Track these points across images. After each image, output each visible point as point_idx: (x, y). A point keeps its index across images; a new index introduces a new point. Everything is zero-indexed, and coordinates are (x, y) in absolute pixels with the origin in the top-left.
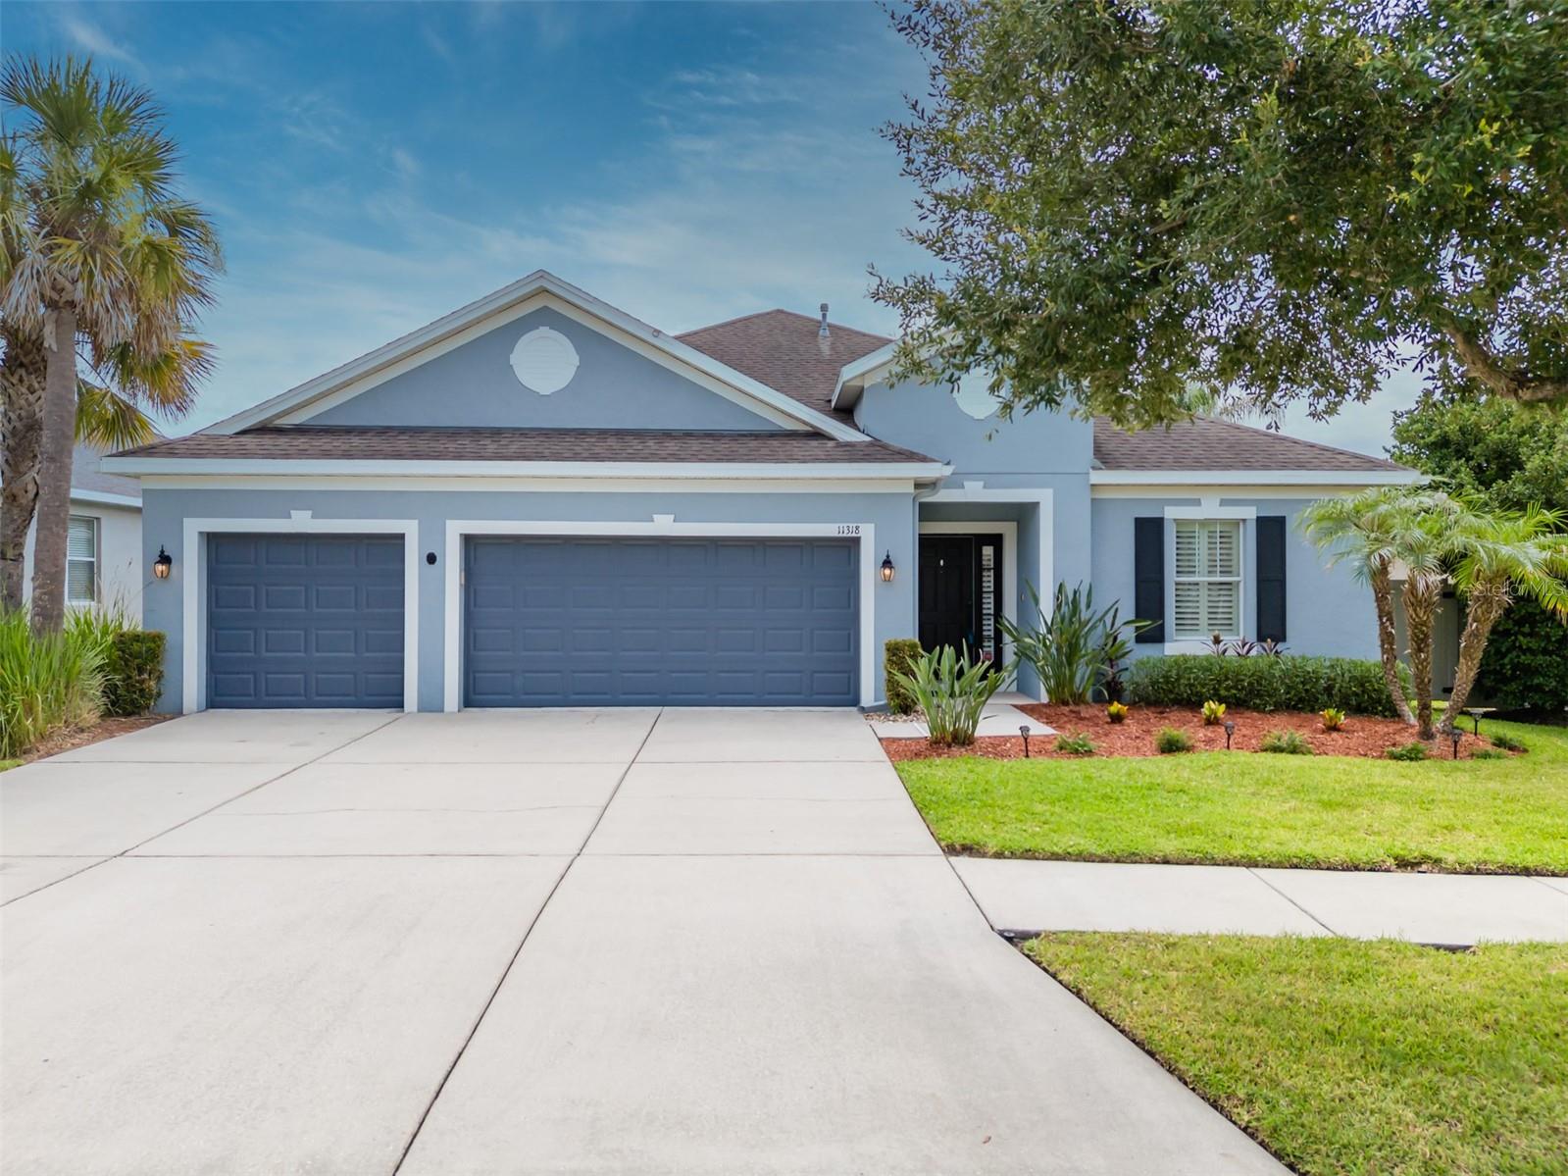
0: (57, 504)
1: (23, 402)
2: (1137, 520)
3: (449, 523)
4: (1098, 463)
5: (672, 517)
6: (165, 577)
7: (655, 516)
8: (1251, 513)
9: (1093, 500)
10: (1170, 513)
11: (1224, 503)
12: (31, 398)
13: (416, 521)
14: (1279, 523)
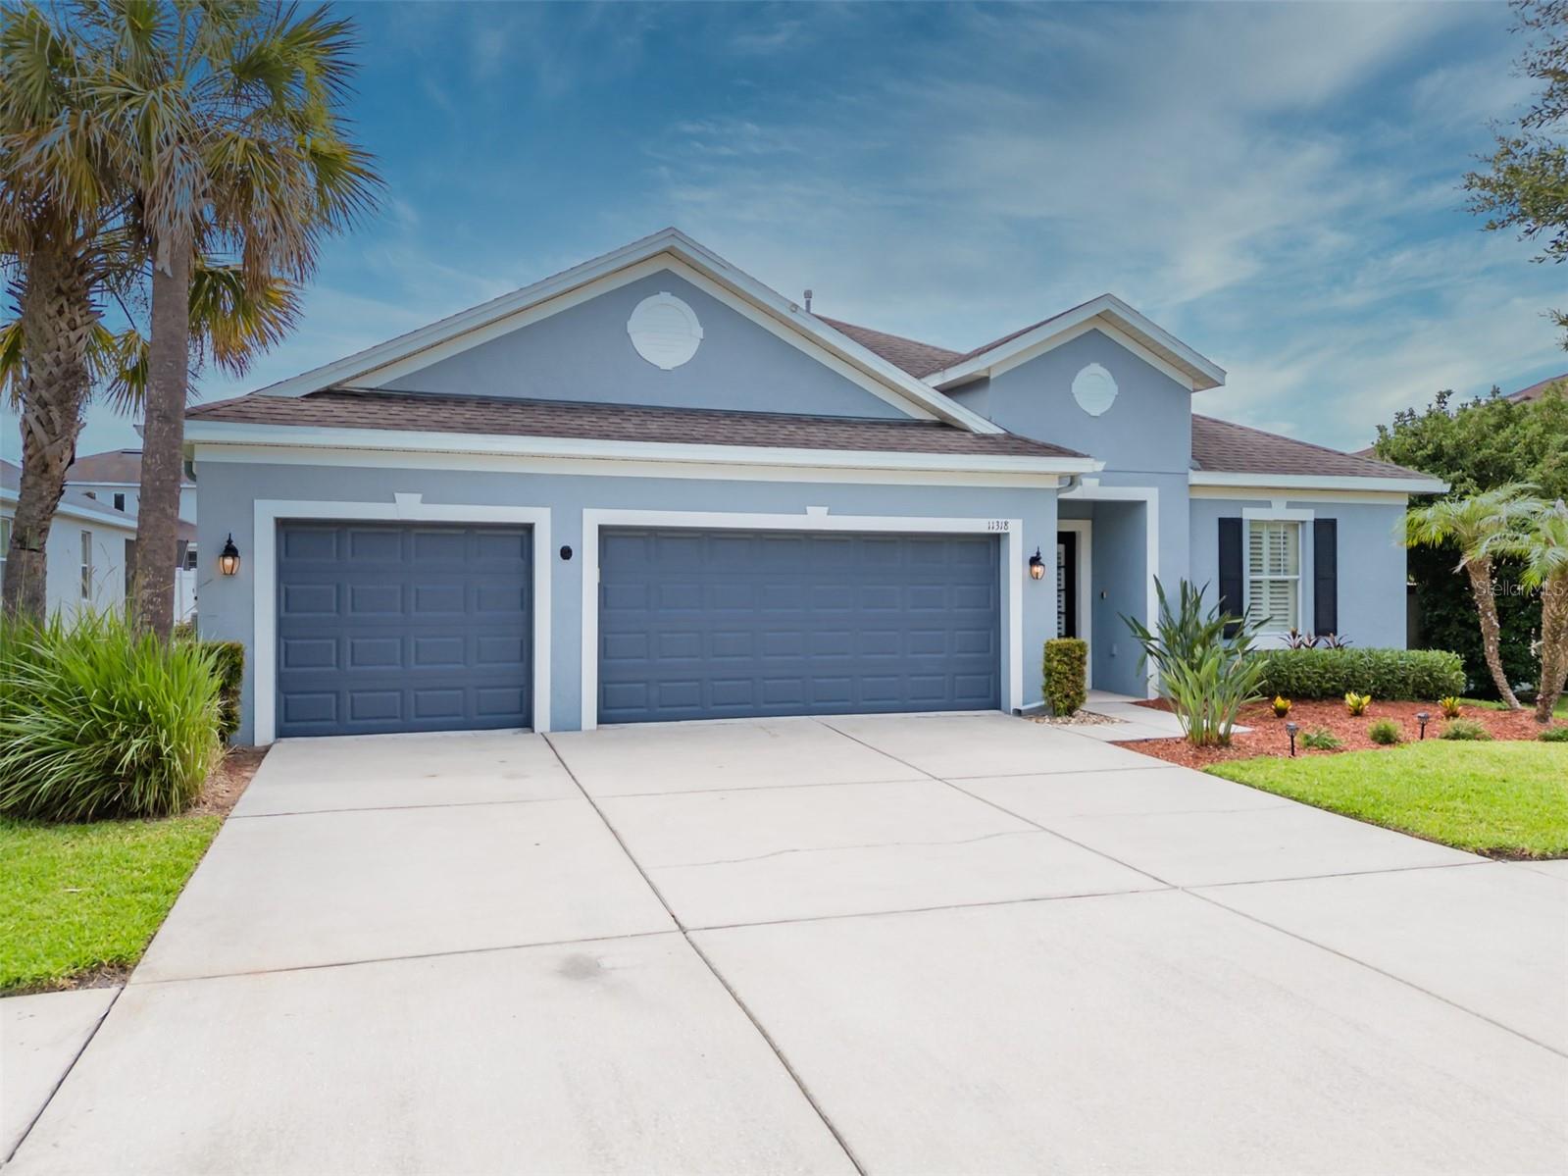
0: (172, 477)
1: (62, 341)
2: (1220, 519)
3: (586, 512)
4: (1198, 465)
5: (826, 509)
6: (230, 574)
7: (808, 508)
8: (1309, 516)
9: (1191, 500)
10: (1248, 514)
11: (1290, 505)
12: (73, 336)
13: (549, 510)
14: (1332, 524)
